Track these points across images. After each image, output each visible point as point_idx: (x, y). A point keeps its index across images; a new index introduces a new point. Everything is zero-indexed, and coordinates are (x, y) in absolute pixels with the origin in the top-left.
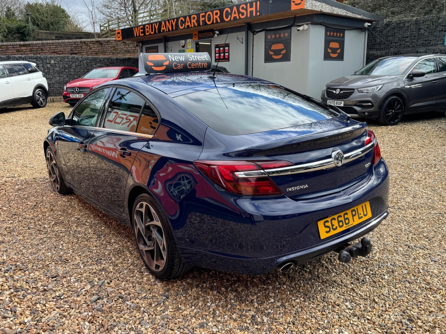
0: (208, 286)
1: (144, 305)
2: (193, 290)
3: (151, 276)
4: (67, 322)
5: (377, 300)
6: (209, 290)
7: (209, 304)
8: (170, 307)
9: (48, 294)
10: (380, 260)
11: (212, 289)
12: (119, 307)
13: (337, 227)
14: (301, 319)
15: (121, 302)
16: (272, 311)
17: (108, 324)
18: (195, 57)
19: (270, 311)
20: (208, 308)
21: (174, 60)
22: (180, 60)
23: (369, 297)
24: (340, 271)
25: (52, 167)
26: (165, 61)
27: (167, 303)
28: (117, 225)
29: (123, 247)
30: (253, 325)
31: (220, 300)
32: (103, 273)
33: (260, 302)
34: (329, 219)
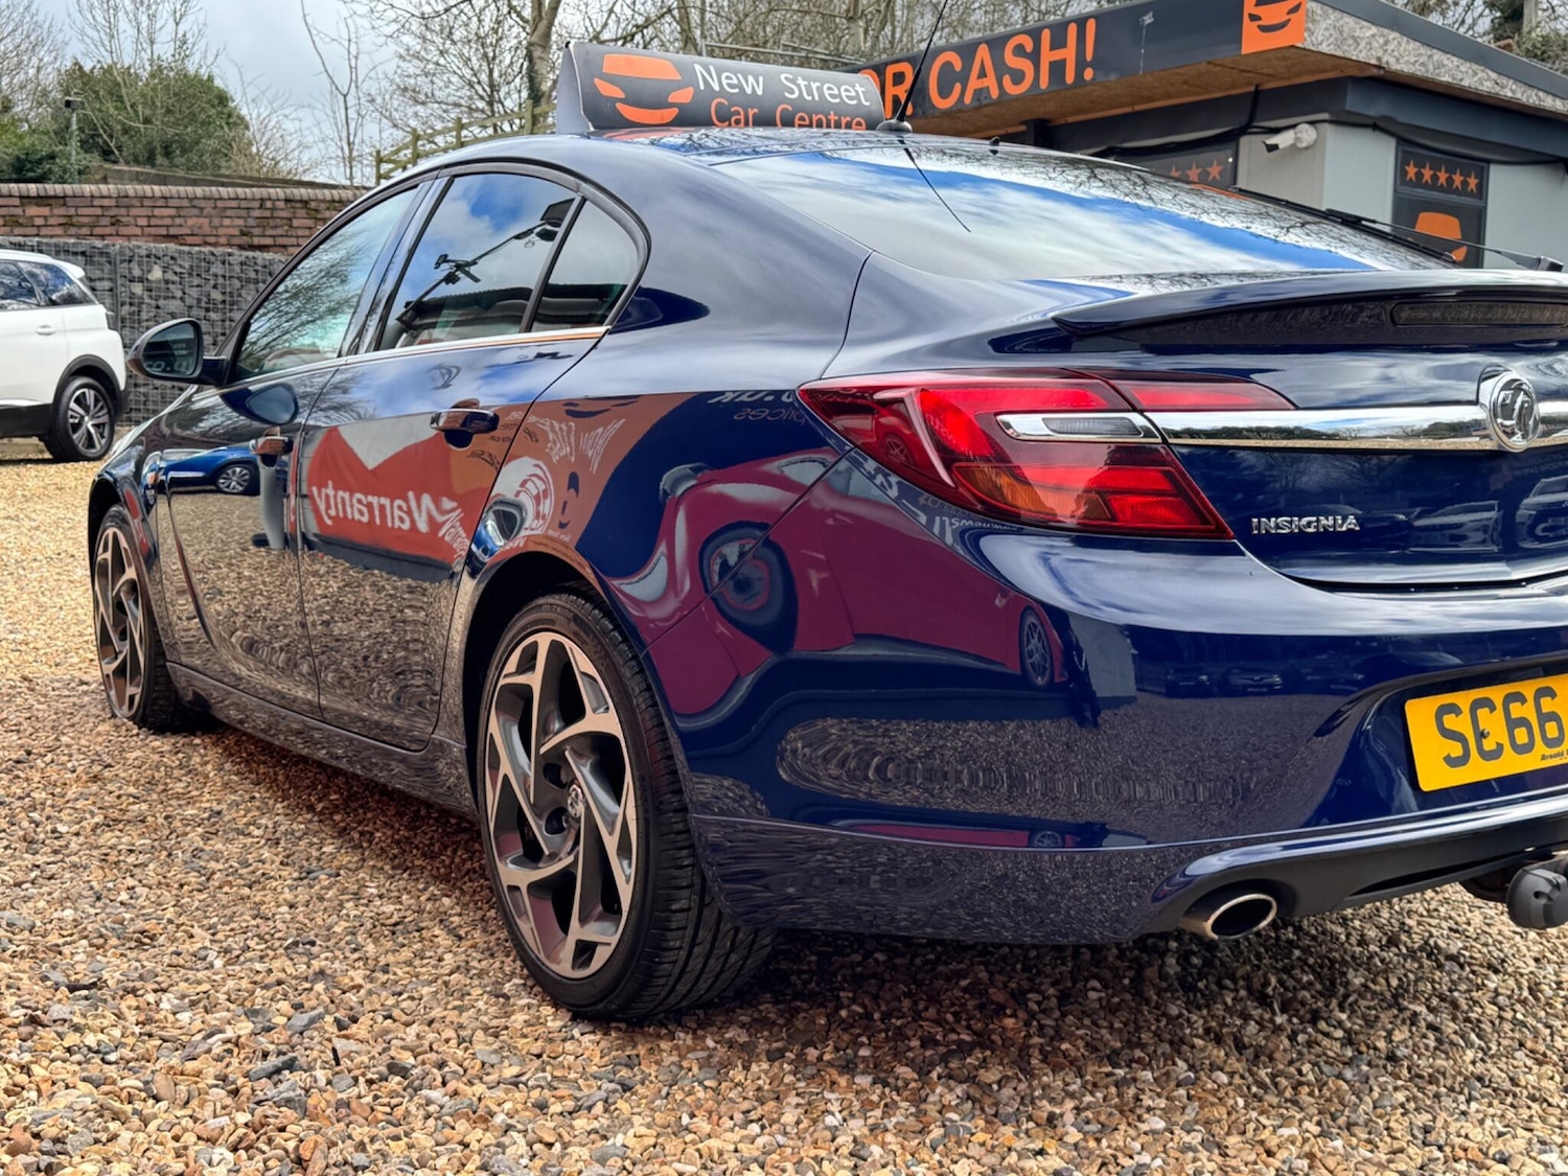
0: (827, 1057)
1: (508, 1106)
2: (754, 1068)
3: (547, 1010)
4: (126, 1136)
6: (833, 1071)
7: (830, 1120)
8: (637, 1120)
9: (47, 1035)
11: (849, 1068)
12: (388, 1110)
13: (1500, 746)
15: (399, 1089)
16: (1158, 1162)
17: (326, 1157)
18: (814, 86)
19: (1146, 1158)
20: (828, 1135)
21: (716, 87)
22: (742, 89)
24: (1505, 1042)
25: (119, 607)
26: (679, 86)
28: (398, 843)
29: (420, 911)
31: (889, 1108)
32: (320, 987)
33: (1094, 1127)
34: (1463, 699)
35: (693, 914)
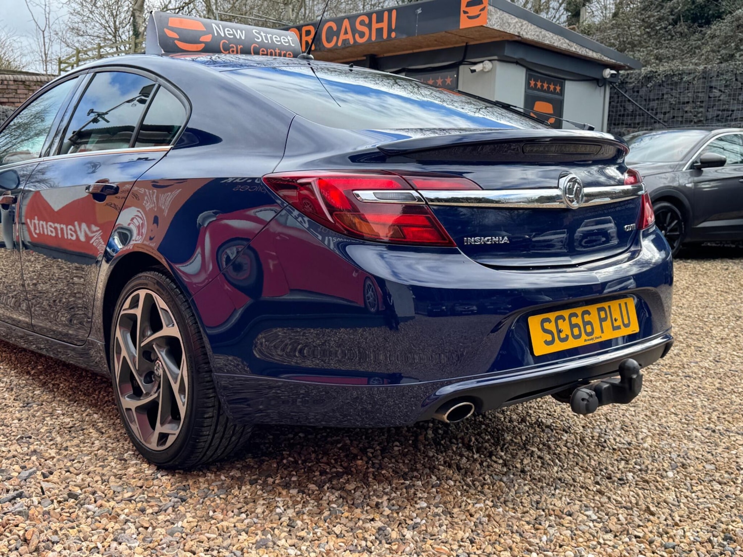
0: (277, 482)
1: (126, 511)
2: (243, 488)
3: (145, 466)
5: (653, 509)
6: (280, 488)
7: (278, 510)
8: (188, 515)
10: (654, 449)
11: (287, 486)
12: (68, 515)
13: (567, 336)
14: (487, 533)
15: (74, 505)
16: (424, 521)
17: (38, 538)
18: (269, 36)
19: (418, 520)
20: (277, 517)
21: (223, 35)
22: (235, 36)
23: (637, 504)
24: (570, 463)
26: (205, 33)
27: (181, 508)
29: (83, 421)
30: (380, 542)
31: (305, 504)
32: (34, 458)
34: (552, 316)
35: (215, 419)
